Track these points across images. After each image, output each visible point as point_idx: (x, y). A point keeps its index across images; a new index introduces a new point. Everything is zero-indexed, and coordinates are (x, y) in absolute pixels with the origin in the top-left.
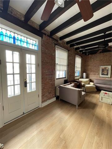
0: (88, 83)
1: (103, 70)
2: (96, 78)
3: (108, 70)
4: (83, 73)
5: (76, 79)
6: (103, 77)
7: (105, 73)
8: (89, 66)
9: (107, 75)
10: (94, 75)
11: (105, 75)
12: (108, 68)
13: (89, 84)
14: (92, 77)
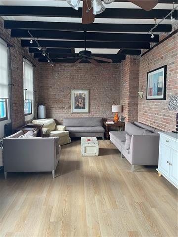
0: (54, 128)
1: (77, 99)
2: (65, 116)
3: (84, 99)
4: (38, 107)
5: (28, 122)
6: (78, 113)
7: (80, 105)
8: (50, 89)
9: (84, 108)
10: (61, 111)
11: (80, 108)
12: (85, 95)
13: (56, 129)
14: (58, 114)
